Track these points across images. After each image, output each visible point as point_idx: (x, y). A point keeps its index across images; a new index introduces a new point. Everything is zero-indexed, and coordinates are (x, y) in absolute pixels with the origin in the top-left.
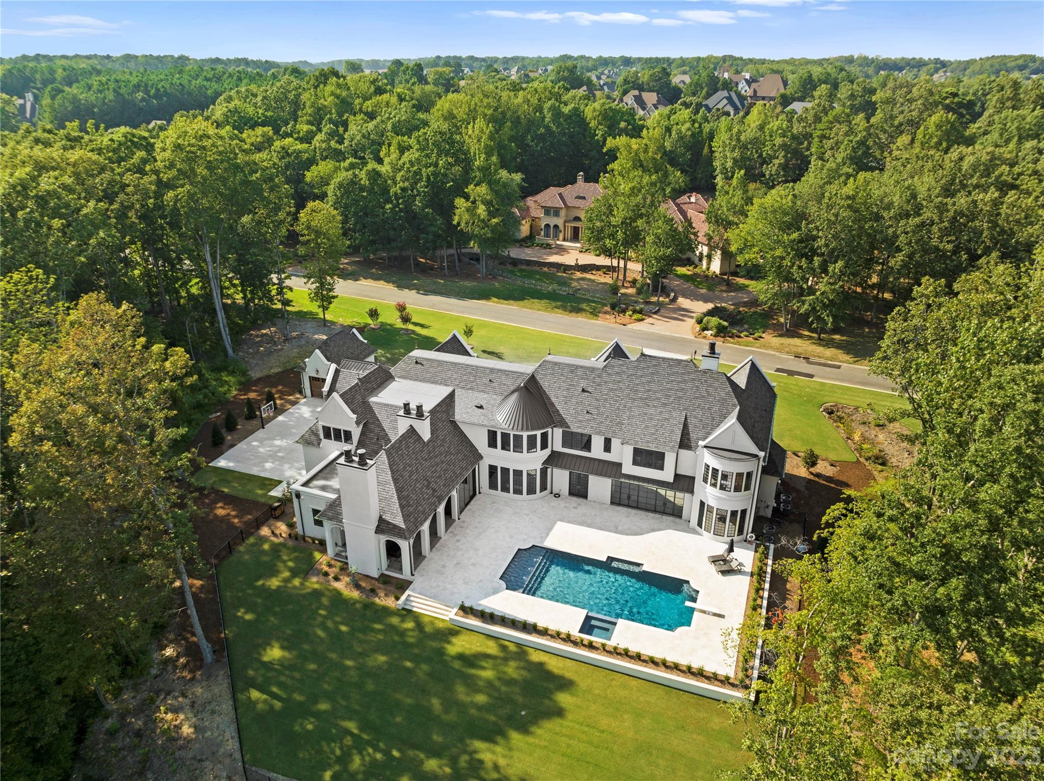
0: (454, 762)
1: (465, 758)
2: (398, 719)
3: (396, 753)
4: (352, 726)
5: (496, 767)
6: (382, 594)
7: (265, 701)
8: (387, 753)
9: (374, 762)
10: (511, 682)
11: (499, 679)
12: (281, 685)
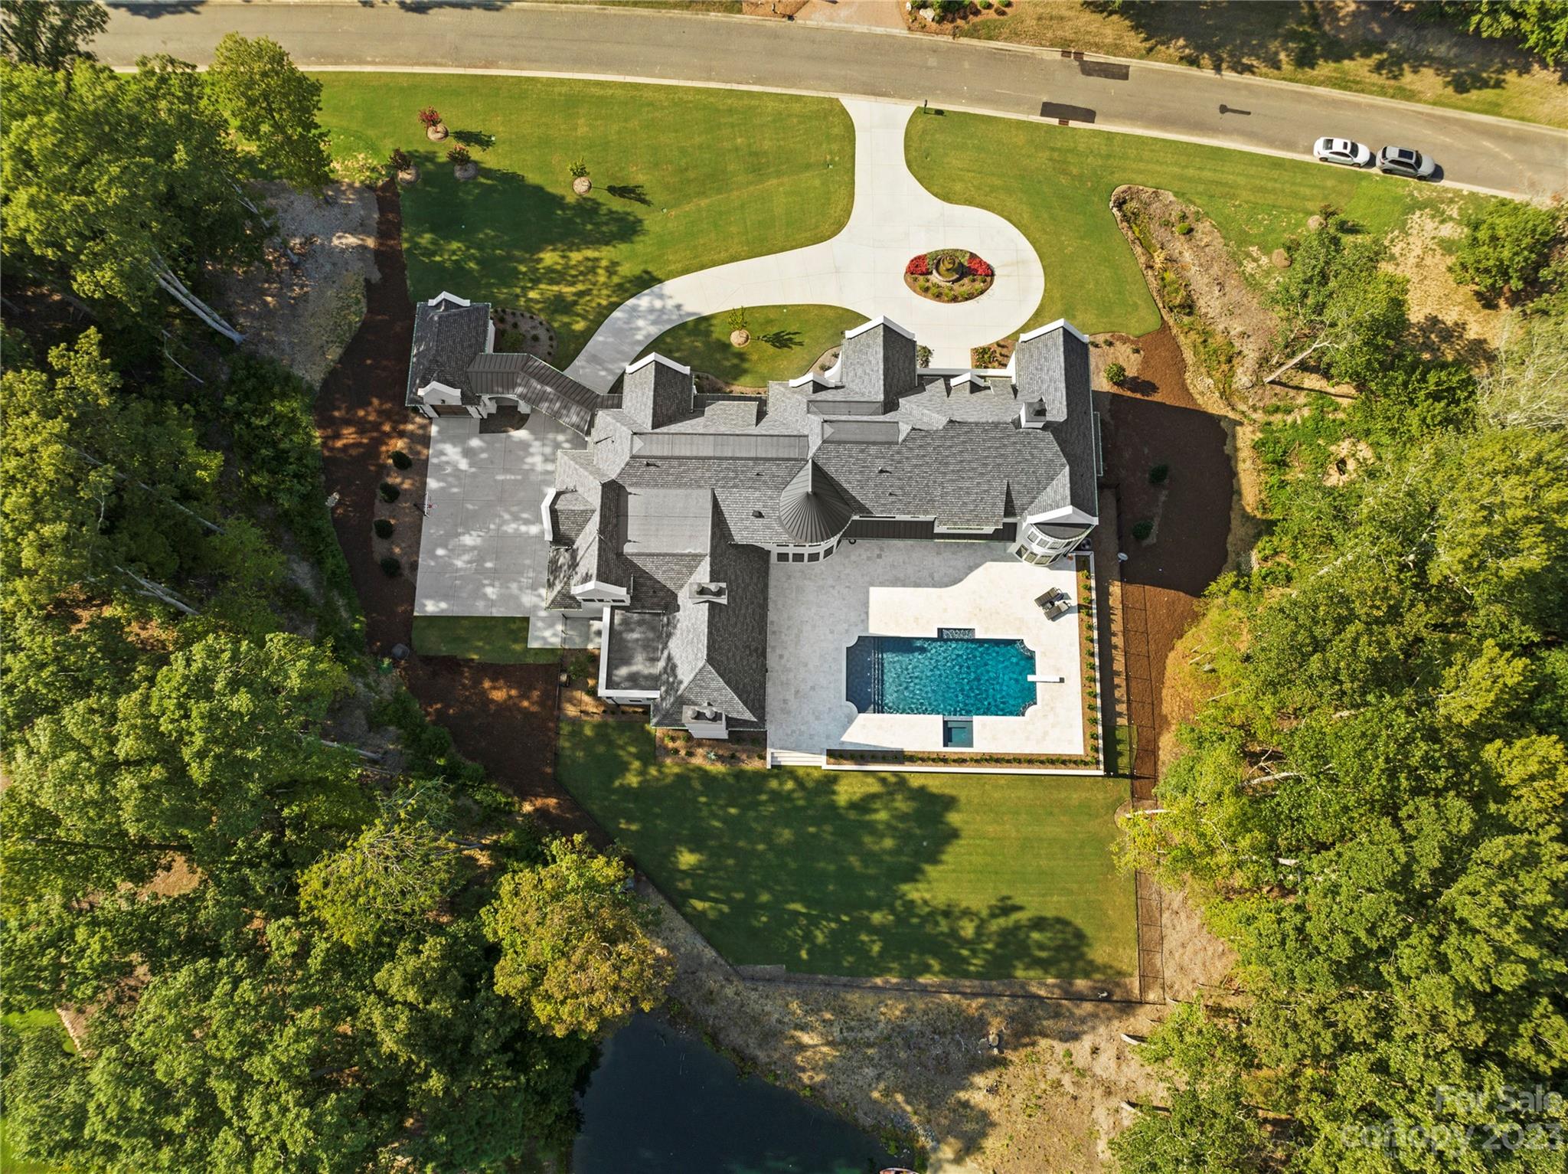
0: (893, 911)
1: (898, 903)
2: (831, 887)
3: (845, 918)
4: (798, 907)
5: (926, 902)
6: (744, 757)
7: (711, 908)
8: (838, 921)
9: (832, 931)
10: (904, 817)
11: (893, 817)
12: (714, 888)
